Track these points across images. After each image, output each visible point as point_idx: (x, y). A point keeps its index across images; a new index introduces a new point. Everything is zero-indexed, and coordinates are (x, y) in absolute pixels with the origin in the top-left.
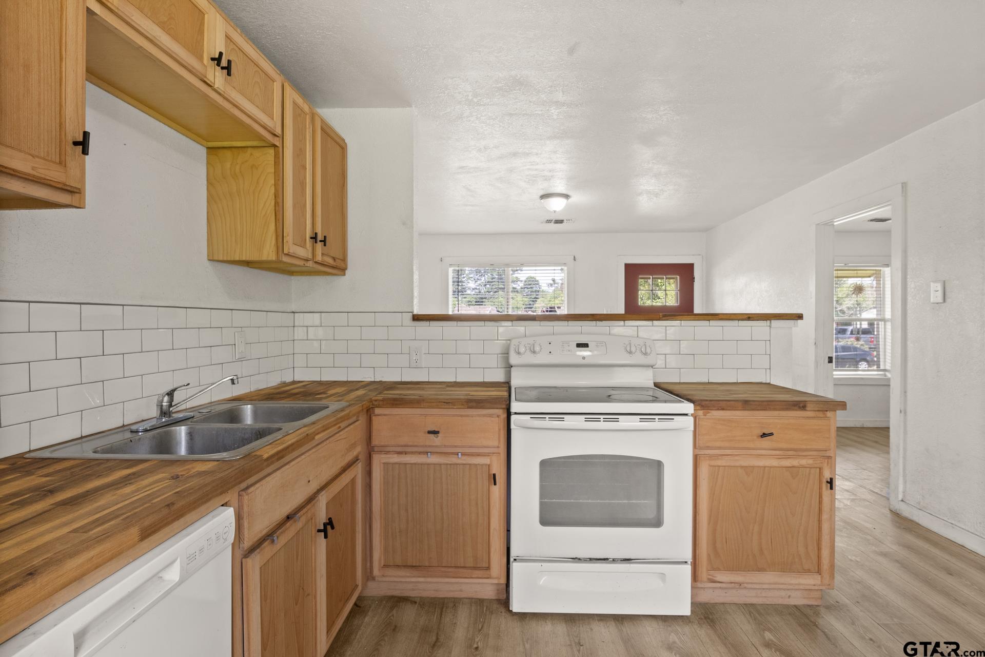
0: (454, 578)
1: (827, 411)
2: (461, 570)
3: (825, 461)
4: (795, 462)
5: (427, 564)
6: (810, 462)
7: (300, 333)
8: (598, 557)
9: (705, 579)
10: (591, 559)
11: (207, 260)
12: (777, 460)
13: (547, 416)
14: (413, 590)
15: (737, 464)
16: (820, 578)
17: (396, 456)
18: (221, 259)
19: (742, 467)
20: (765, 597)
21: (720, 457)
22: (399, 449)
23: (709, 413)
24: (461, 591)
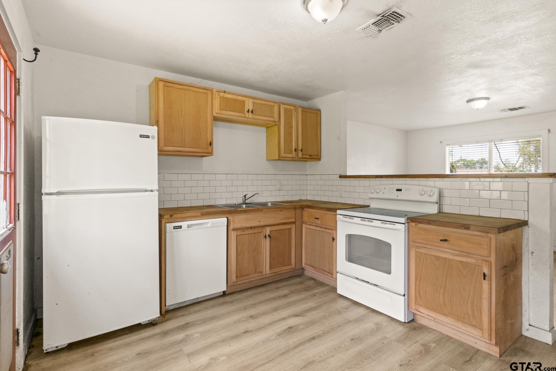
0: (323, 274)
1: (488, 233)
2: (325, 272)
3: (484, 263)
4: (464, 259)
5: (316, 267)
6: (474, 261)
7: (309, 182)
8: (365, 281)
9: (414, 308)
10: (363, 280)
11: (265, 160)
12: (453, 256)
13: (348, 217)
14: (317, 277)
15: (430, 253)
16: (481, 333)
17: (308, 225)
18: (268, 159)
19: (434, 256)
20: (460, 337)
21: (421, 248)
22: (310, 224)
23: (418, 225)
24: (330, 282)
